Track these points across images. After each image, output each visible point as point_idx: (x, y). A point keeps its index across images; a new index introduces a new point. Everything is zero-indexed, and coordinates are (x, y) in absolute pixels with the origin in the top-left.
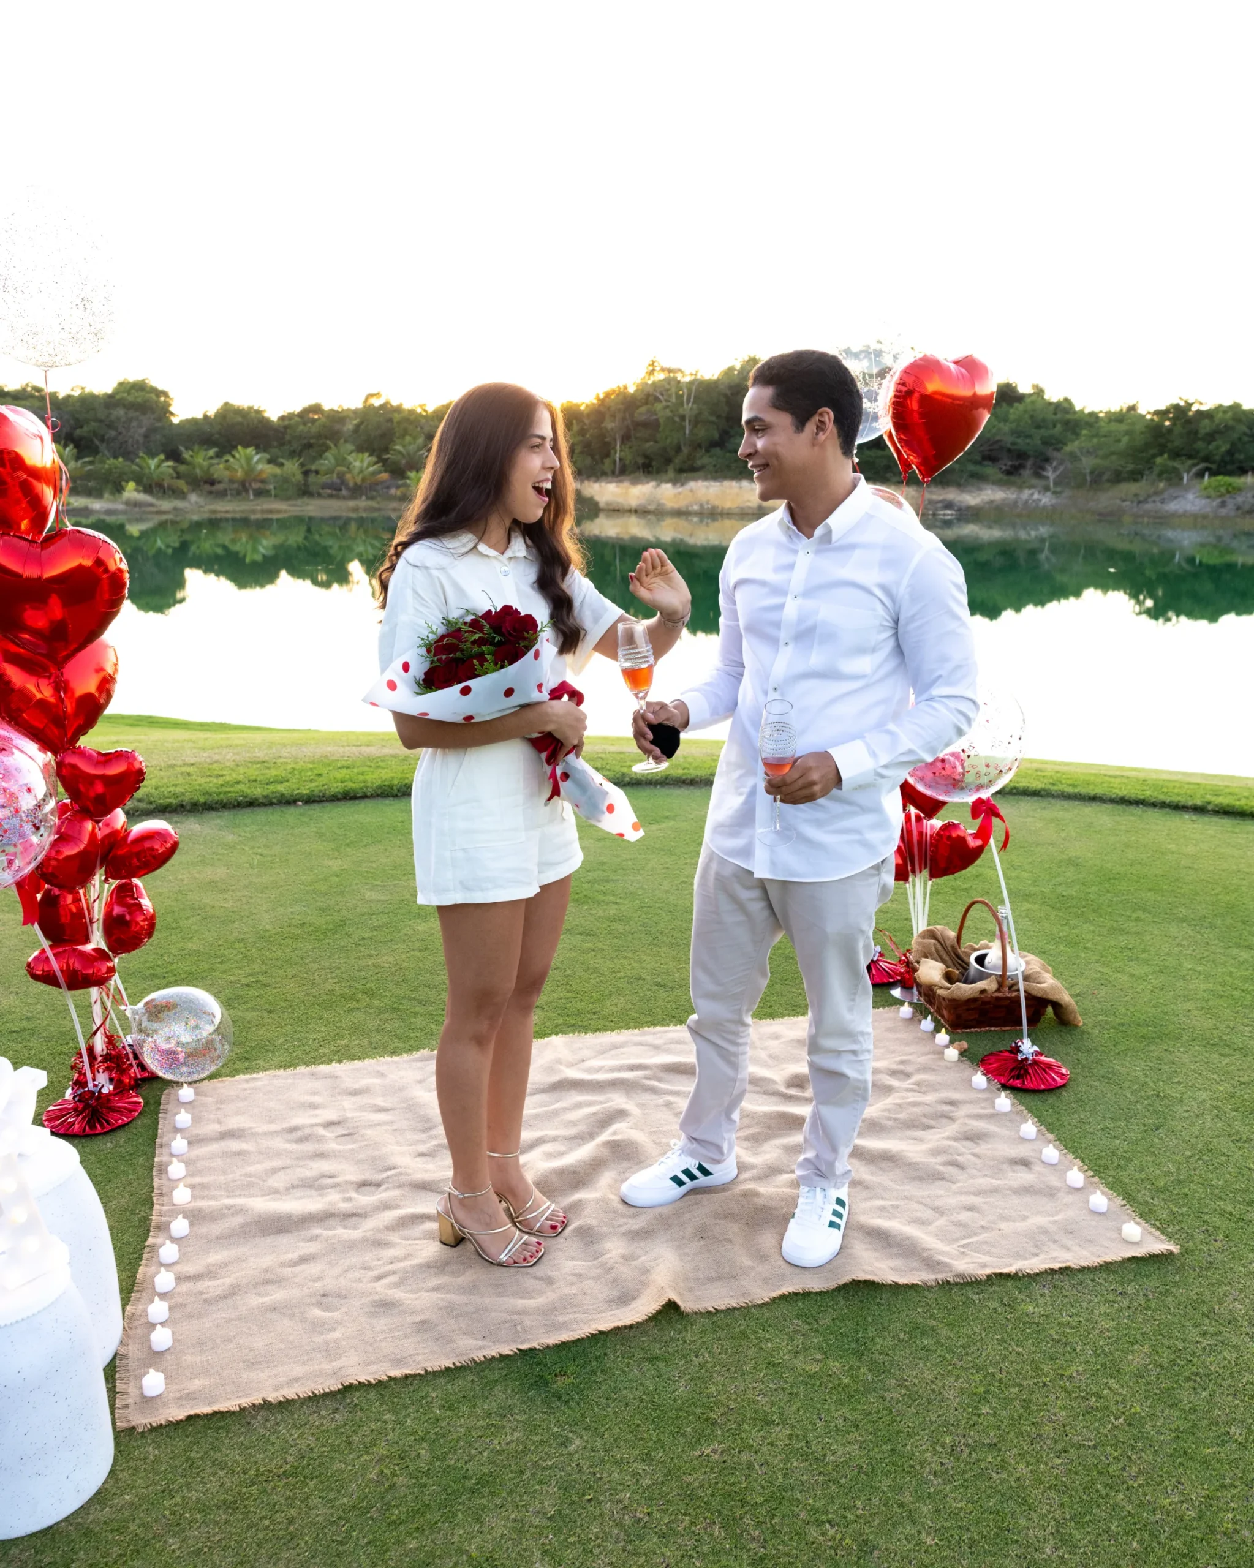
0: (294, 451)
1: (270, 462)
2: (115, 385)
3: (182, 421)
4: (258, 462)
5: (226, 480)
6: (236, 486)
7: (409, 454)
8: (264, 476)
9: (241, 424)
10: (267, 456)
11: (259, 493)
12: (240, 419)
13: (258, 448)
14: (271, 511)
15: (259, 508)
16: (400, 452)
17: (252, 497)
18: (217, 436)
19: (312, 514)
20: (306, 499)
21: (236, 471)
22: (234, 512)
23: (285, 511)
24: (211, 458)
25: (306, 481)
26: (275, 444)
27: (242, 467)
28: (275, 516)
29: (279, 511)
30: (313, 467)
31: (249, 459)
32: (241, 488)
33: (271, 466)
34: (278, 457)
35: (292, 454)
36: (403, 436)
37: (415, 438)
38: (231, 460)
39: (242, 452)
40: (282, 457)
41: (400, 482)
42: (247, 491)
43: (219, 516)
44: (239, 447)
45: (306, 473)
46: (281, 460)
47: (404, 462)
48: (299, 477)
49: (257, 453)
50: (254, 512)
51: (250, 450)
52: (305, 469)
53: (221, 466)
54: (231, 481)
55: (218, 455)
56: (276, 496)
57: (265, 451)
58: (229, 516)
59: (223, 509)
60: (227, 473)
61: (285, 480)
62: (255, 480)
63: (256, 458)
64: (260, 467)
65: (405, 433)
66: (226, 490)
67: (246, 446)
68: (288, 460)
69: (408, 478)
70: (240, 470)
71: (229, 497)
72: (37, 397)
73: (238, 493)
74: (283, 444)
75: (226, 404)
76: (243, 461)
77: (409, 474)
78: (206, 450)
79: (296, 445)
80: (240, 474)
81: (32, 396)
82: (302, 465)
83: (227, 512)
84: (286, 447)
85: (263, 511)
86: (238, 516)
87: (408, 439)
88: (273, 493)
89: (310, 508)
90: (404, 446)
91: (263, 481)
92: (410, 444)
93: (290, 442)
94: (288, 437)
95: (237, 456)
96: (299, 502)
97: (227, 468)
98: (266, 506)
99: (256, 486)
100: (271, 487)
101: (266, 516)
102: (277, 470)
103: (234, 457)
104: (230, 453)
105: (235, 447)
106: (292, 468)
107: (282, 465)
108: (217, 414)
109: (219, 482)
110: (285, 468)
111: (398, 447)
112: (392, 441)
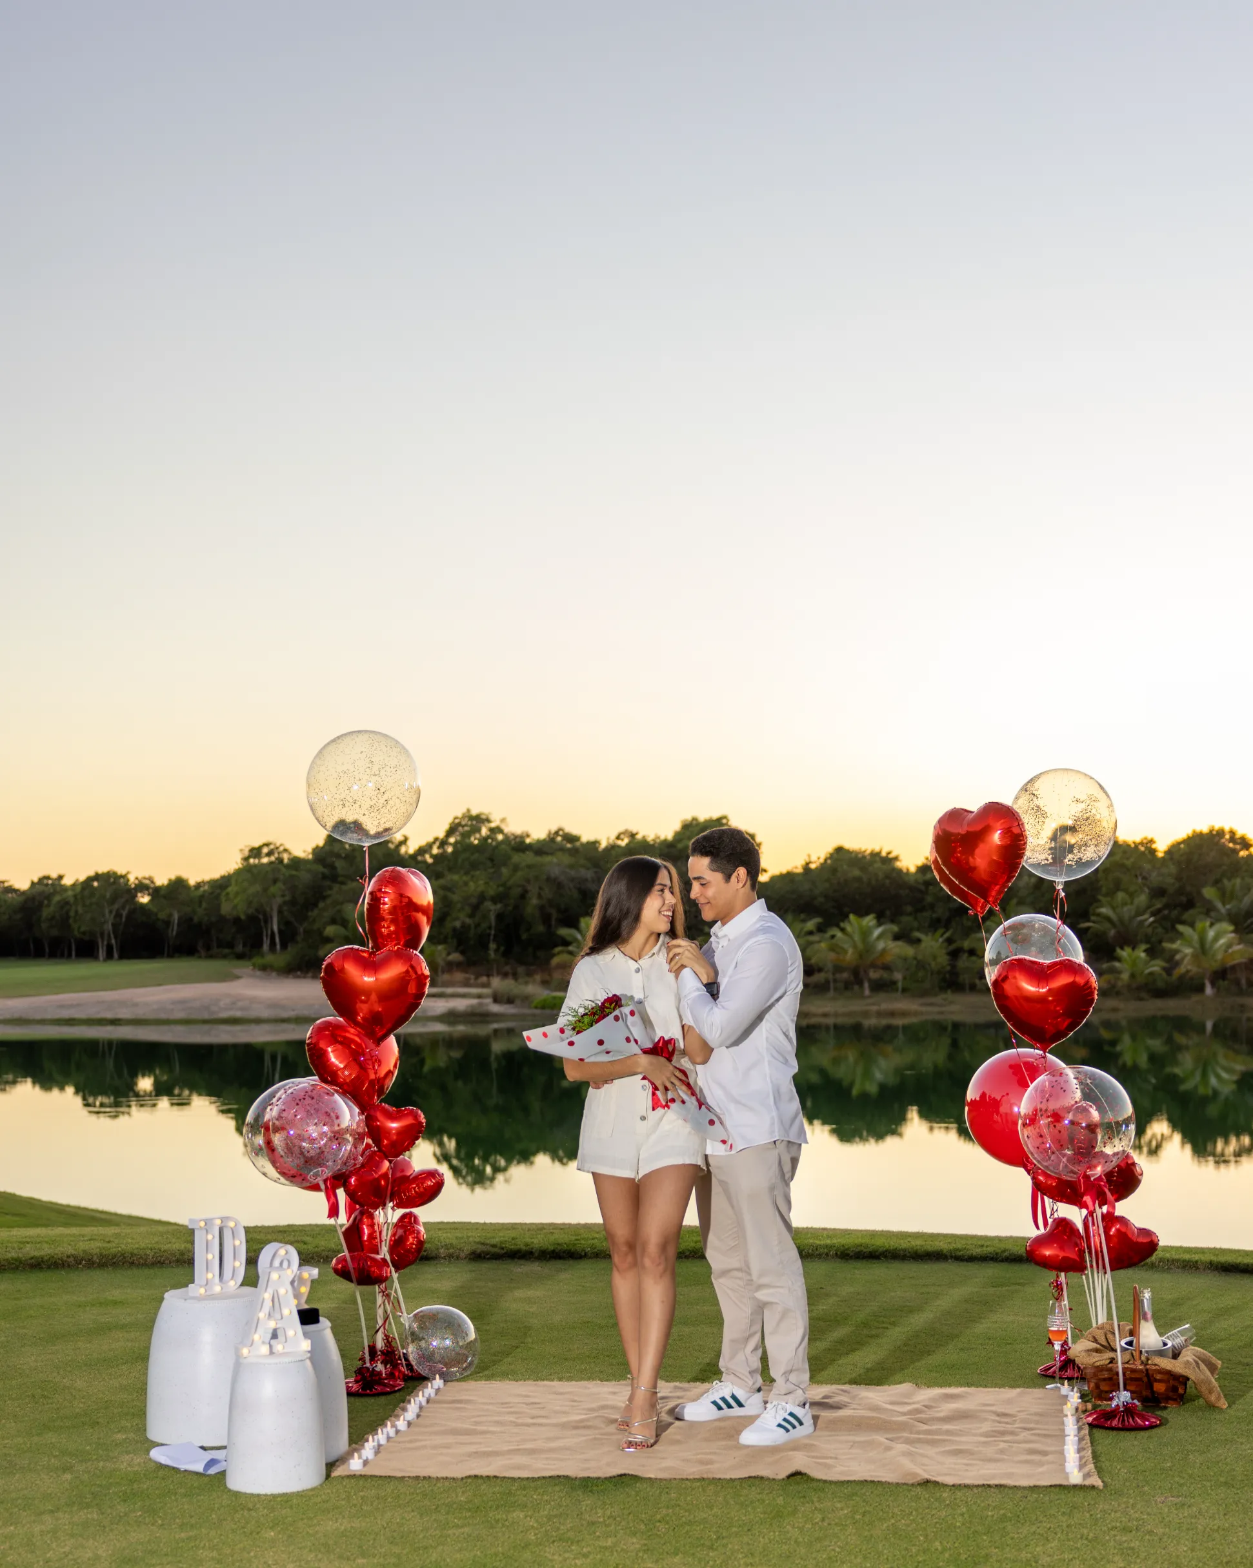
0: (938, 920)
1: (897, 937)
2: (677, 827)
3: (774, 879)
4: (880, 937)
5: (830, 966)
6: (845, 975)
7: (1121, 921)
8: (888, 959)
9: (858, 879)
10: (895, 928)
11: (880, 987)
12: (856, 873)
13: (880, 919)
14: (892, 1014)
15: (875, 1008)
16: (1108, 919)
17: (867, 992)
18: (821, 899)
19: (957, 1018)
20: (949, 995)
21: (846, 952)
22: (836, 1015)
23: (916, 1014)
24: (811, 933)
25: (953, 966)
26: (909, 909)
27: (855, 946)
28: (899, 1022)
29: (904, 1014)
30: (966, 944)
31: (866, 933)
32: (852, 978)
33: (900, 943)
34: (912, 930)
35: (935, 925)
36: (1111, 894)
37: (1132, 895)
38: (839, 934)
39: (854, 923)
40: (918, 930)
41: (1105, 966)
42: (860, 983)
43: (813, 1021)
44: (852, 917)
45: (955, 954)
46: (917, 934)
47: (1112, 933)
48: (943, 959)
49: (879, 924)
50: (866, 1014)
51: (869, 920)
52: (953, 947)
53: (823, 945)
54: (838, 969)
55: (821, 929)
56: (904, 990)
57: (892, 921)
58: (830, 1021)
59: (821, 1010)
60: (832, 956)
61: (921, 965)
62: (873, 965)
63: (877, 932)
64: (881, 945)
65: (1117, 886)
66: (827, 982)
67: (862, 914)
68: (926, 934)
69: (1119, 960)
70: (850, 951)
71: (832, 993)
72: (569, 850)
73: (847, 986)
74: (922, 909)
75: (839, 850)
76: (857, 937)
77: (1119, 951)
78: (804, 921)
79: (941, 912)
80: (850, 956)
81: (562, 849)
82: (949, 941)
83: (825, 1015)
84: (927, 914)
85: (879, 1014)
86: (840, 1020)
87: (1121, 896)
88: (900, 985)
89: (953, 1008)
90: (1113, 908)
91: (887, 968)
92: (1124, 904)
93: (932, 907)
94: (929, 899)
95: (849, 929)
96: (938, 999)
97: (833, 949)
98: (884, 1006)
99: (874, 975)
100: (898, 976)
101: (884, 1022)
102: (909, 951)
103: (843, 930)
104: (838, 926)
105: (845, 917)
106: (932, 945)
107: (919, 941)
108: (823, 866)
109: (820, 970)
110: (923, 945)
111: (1103, 910)
112: (1094, 900)
